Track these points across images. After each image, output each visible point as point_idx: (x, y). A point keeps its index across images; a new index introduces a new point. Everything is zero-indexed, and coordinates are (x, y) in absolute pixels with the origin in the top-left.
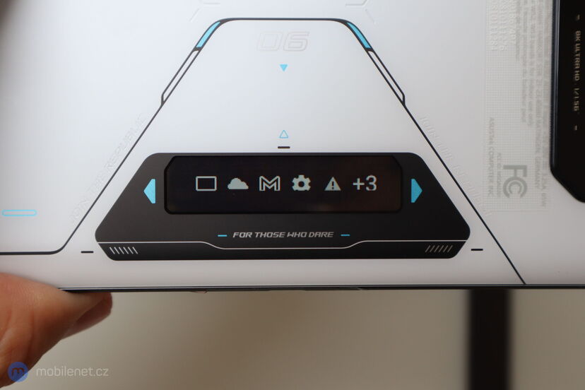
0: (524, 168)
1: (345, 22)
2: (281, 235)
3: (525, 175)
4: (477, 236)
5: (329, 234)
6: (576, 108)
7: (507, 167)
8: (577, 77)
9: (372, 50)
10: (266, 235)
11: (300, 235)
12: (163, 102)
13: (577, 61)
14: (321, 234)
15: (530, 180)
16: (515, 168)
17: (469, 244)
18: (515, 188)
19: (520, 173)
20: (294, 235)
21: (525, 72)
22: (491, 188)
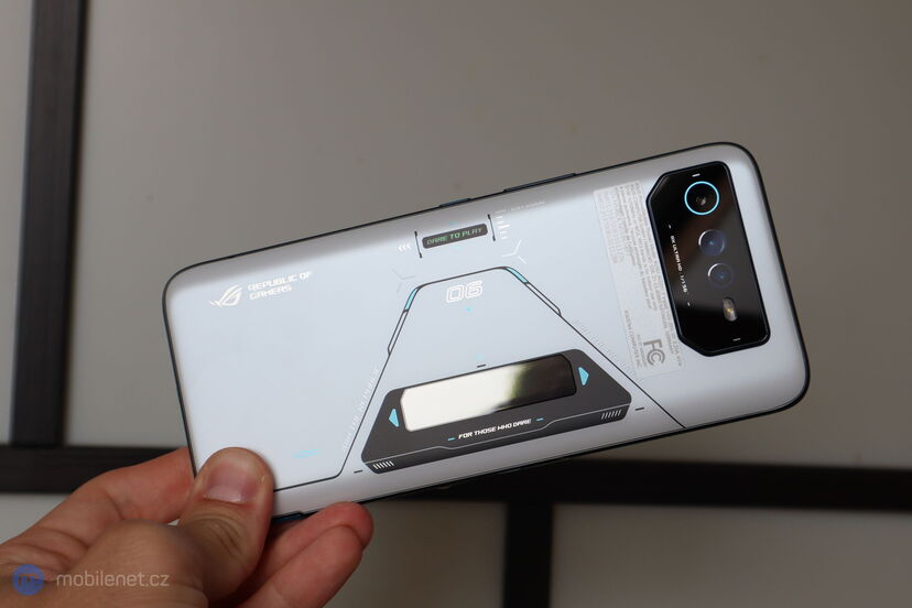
0: (659, 341)
1: (505, 268)
2: (493, 429)
3: (661, 346)
4: (637, 399)
5: (528, 422)
6: (685, 290)
7: (646, 344)
8: (680, 268)
9: (525, 284)
10: (482, 432)
11: (507, 426)
12: (390, 354)
13: (677, 256)
14: (522, 423)
15: (665, 349)
16: (652, 343)
17: (633, 406)
18: (656, 358)
19: (657, 346)
20: (503, 427)
21: (642, 273)
22: (638, 361)
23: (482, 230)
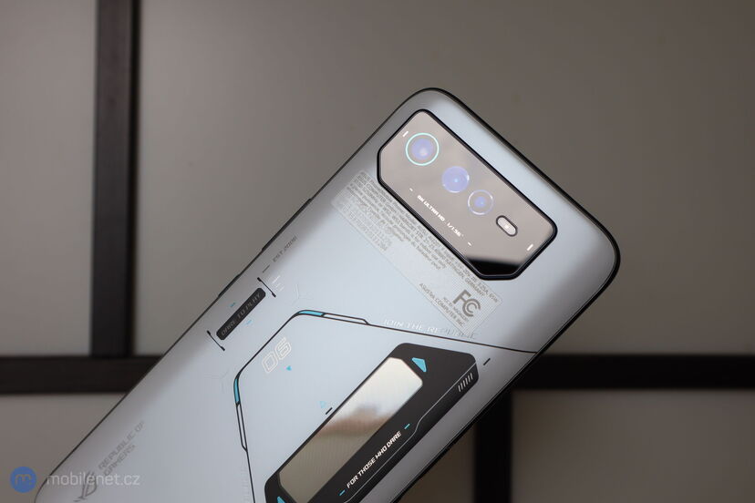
0: (465, 292)
1: (298, 314)
2: (373, 461)
3: (470, 295)
4: (479, 355)
5: (398, 435)
6: (459, 234)
7: (455, 302)
8: (442, 218)
9: (322, 316)
10: (365, 469)
11: (383, 450)
12: (246, 450)
13: (434, 210)
14: (393, 440)
15: (475, 295)
16: (460, 297)
17: (479, 362)
18: (472, 308)
19: (466, 297)
20: (380, 454)
21: (413, 243)
22: (458, 321)
23: (259, 295)
